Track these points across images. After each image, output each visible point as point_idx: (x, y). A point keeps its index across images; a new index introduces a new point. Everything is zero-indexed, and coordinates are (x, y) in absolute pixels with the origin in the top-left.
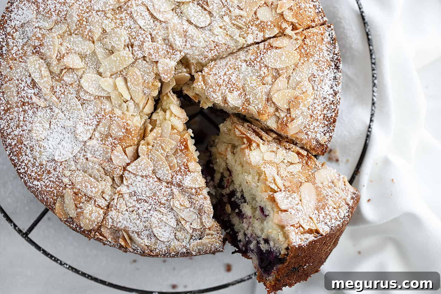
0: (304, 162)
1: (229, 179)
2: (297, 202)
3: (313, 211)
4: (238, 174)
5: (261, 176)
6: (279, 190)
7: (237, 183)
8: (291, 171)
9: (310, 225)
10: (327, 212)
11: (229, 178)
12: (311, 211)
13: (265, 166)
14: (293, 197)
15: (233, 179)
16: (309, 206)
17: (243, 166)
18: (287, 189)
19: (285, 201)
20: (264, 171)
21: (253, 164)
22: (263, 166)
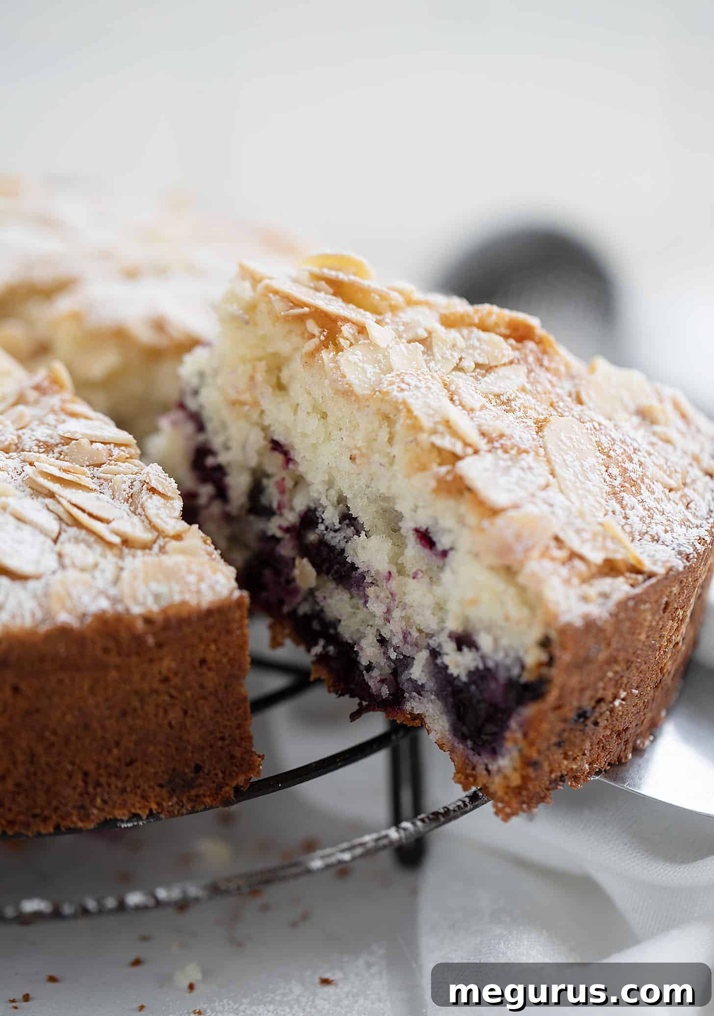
0: (530, 359)
1: (283, 479)
2: (542, 481)
3: (604, 503)
4: (314, 445)
5: (395, 422)
6: (470, 450)
7: (316, 479)
8: (496, 391)
9: (605, 548)
10: (651, 504)
11: (284, 474)
12: (597, 506)
13: (403, 386)
14: (524, 464)
15: (301, 469)
16: (584, 489)
17: (324, 416)
18: (496, 444)
19: (503, 480)
20: (404, 403)
21: (358, 390)
22: (395, 387)
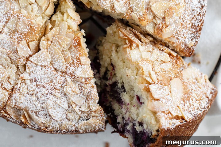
0: (174, 61)
1: (112, 73)
2: (167, 93)
3: (180, 101)
4: (120, 68)
5: (139, 71)
6: (153, 82)
7: (118, 76)
8: (164, 68)
9: (177, 113)
10: (191, 103)
11: (112, 71)
12: (179, 102)
13: (143, 63)
14: (164, 89)
15: (116, 72)
16: (177, 97)
17: (124, 62)
18: (160, 82)
19: (158, 92)
20: (142, 67)
21: (133, 60)
22: (141, 63)
